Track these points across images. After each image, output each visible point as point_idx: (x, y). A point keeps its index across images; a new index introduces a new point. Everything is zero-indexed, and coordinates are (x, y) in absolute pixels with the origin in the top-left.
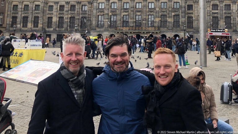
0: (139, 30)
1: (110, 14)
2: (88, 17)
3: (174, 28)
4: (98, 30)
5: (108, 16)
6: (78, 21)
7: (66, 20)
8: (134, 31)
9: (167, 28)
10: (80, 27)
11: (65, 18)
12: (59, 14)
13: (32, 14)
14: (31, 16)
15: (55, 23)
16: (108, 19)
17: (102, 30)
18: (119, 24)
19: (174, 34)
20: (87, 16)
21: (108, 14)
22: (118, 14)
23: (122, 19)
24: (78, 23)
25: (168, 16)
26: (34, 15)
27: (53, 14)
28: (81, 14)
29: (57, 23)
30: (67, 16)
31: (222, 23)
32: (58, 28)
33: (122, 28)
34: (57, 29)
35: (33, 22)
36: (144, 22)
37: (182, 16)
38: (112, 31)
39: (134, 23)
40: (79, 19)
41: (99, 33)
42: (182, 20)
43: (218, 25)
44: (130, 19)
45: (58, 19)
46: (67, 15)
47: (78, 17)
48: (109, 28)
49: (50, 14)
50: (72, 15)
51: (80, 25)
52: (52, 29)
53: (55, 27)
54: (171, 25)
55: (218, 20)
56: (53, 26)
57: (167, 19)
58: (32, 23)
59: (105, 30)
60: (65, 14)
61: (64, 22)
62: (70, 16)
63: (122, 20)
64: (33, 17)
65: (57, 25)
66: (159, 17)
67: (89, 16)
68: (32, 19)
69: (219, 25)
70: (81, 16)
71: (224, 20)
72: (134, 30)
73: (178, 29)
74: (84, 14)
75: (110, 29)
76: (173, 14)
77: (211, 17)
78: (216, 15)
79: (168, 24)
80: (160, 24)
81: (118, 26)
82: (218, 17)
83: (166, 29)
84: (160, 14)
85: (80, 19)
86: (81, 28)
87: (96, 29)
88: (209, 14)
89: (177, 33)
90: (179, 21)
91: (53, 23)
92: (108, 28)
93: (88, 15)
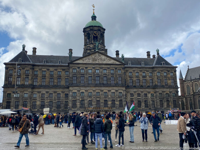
0: (100, 109)
1: (81, 99)
2: (62, 102)
3: (120, 108)
4: (73, 109)
5: (80, 100)
6: (55, 104)
7: (47, 104)
8: (97, 110)
9: (116, 108)
10: (56, 108)
11: (45, 102)
12: (41, 100)
13: (22, 100)
14: (22, 101)
16: (79, 102)
17: (75, 109)
18: (87, 105)
19: (120, 111)
20: (61, 100)
21: (79, 99)
22: (86, 100)
23: (88, 102)
24: (54, 106)
25: (116, 100)
26: (23, 100)
27: (37, 100)
28: (57, 99)
29: (40, 106)
30: (47, 101)
31: (143, 104)
32: (41, 109)
33: (88, 108)
34: (40, 110)
35: (23, 105)
36: (102, 104)
37: (124, 100)
38: (82, 110)
39: (96, 105)
40: (55, 103)
44: (93, 102)
45: (40, 103)
46: (47, 100)
47: (55, 102)
48: (80, 109)
49: (35, 100)
50: (51, 100)
51: (56, 106)
52: (36, 110)
53: (38, 108)
54: (118, 106)
55: (141, 103)
56: (37, 108)
57: (116, 102)
58: (22, 106)
59: (78, 110)
60: (45, 100)
61: (45, 105)
62: (49, 101)
63: (88, 103)
64: (23, 102)
65: (40, 107)
66: (110, 101)
67: (63, 101)
68: (22, 103)
69: (142, 105)
70: (57, 101)
71: (144, 103)
72: (97, 109)
73: (122, 108)
74: (59, 99)
76: (119, 99)
77: (137, 101)
78: (139, 100)
79: (116, 105)
80: (111, 105)
81: (86, 107)
83: (115, 108)
84: (111, 99)
85: (56, 102)
86: (57, 108)
87: (72, 109)
88: (136, 99)
89: (122, 111)
90: (122, 104)
91: (37, 106)
92: (79, 108)
93: (62, 100)
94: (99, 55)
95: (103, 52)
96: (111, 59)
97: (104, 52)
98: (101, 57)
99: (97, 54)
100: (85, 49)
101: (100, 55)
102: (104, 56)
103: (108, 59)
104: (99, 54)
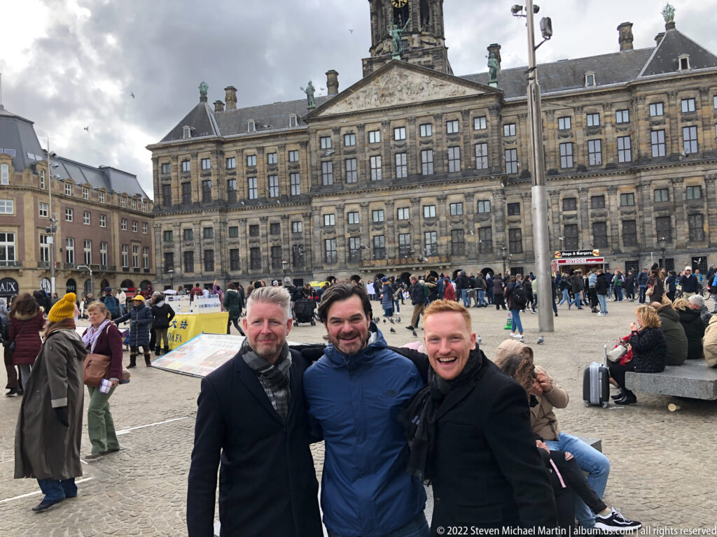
0: (407, 264)
1: (348, 235)
2: (306, 245)
3: (481, 256)
4: (326, 268)
5: (344, 239)
6: (286, 253)
7: (265, 254)
8: (398, 267)
9: (467, 256)
10: (292, 265)
11: (261, 249)
12: (250, 243)
13: (200, 246)
14: (199, 251)
15: (244, 261)
16: (344, 245)
17: (334, 267)
18: (367, 254)
19: (481, 267)
20: (303, 242)
21: (344, 236)
22: (363, 235)
23: (371, 243)
24: (287, 258)
25: (466, 231)
26: (203, 248)
27: (239, 244)
28: (292, 239)
29: (249, 260)
30: (265, 246)
31: (586, 238)
32: (252, 268)
33: (373, 262)
34: (250, 271)
35: (203, 261)
36: (416, 246)
37: (497, 228)
38: (354, 270)
39: (397, 251)
40: (288, 249)
41: (329, 275)
42: (498, 237)
43: (578, 242)
44: (387, 242)
45: (249, 252)
46: (264, 243)
47: (286, 246)
48: (347, 264)
49: (234, 243)
50: (276, 243)
51: (291, 261)
52: (240, 272)
53: (245, 268)
54: (475, 249)
55: (578, 232)
56: (241, 266)
57: (466, 237)
58: (201, 263)
59: (340, 269)
60: (261, 242)
61: (261, 257)
62: (270, 245)
63: (372, 246)
64: (203, 251)
65: (249, 264)
66: (446, 235)
67: (308, 243)
68: (200, 255)
69: (581, 241)
70: (292, 243)
71: (591, 231)
72: (398, 265)
73: (490, 256)
74: (298, 239)
75: (349, 266)
76: (477, 225)
77: (562, 226)
78: (571, 221)
79: (467, 247)
80: (450, 249)
81: (365, 259)
82: (576, 225)
83: (463, 258)
84: (450, 227)
85: (291, 249)
86: (294, 266)
87: (323, 268)
88: (556, 220)
89: (487, 266)
90: (491, 241)
91: (241, 261)
92: (345, 263)
93: (306, 240)
94: (401, 76)
95: (429, 61)
96: (445, 82)
97: (430, 58)
98: (410, 79)
99: (395, 72)
100: (365, 62)
101: (407, 72)
102: (419, 75)
103: (434, 82)
104: (402, 70)
